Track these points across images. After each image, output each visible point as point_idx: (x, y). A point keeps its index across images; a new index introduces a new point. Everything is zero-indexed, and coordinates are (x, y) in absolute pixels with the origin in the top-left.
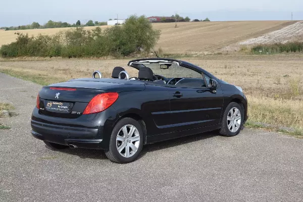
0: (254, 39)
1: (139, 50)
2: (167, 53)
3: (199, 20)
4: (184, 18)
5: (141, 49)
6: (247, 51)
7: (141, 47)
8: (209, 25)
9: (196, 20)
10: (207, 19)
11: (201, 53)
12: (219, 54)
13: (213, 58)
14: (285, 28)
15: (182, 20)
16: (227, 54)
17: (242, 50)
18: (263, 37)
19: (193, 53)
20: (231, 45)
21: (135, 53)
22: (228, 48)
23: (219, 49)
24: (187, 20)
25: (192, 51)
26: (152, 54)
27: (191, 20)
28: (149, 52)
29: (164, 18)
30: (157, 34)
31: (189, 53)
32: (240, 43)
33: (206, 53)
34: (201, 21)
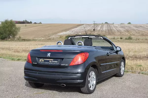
0: (65, 32)
1: (10, 37)
2: (23, 38)
3: (37, 23)
4: (29, 22)
5: (10, 36)
6: (63, 38)
7: (10, 35)
8: (42, 26)
9: (35, 23)
10: (40, 22)
11: (40, 38)
12: (49, 39)
13: (47, 41)
14: (79, 27)
15: (28, 23)
16: (53, 39)
17: (61, 37)
18: (69, 31)
19: (36, 39)
20: (54, 35)
21: (7, 38)
22: (53, 36)
23: (49, 37)
24: (31, 23)
25: (36, 38)
26: (16, 39)
27: (33, 23)
28: (14, 38)
29: (19, 21)
30: (19, 29)
31: (34, 38)
32: (59, 34)
33: (43, 39)
34: (38, 23)
